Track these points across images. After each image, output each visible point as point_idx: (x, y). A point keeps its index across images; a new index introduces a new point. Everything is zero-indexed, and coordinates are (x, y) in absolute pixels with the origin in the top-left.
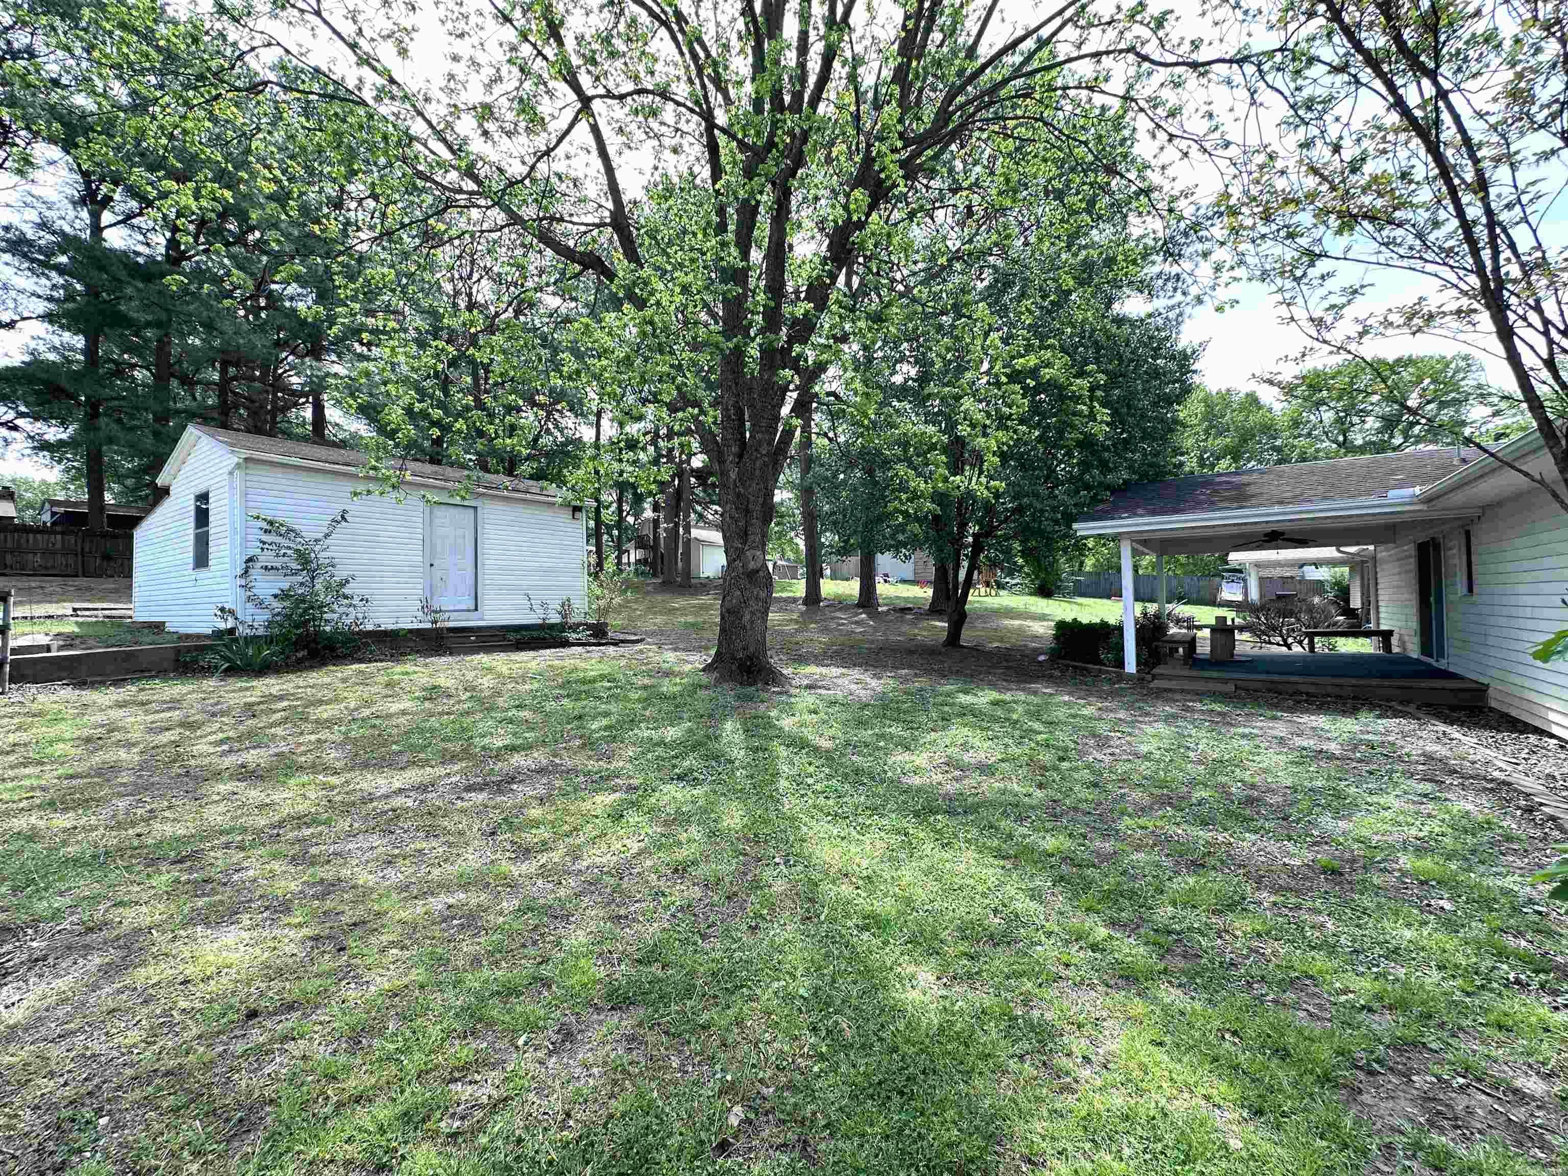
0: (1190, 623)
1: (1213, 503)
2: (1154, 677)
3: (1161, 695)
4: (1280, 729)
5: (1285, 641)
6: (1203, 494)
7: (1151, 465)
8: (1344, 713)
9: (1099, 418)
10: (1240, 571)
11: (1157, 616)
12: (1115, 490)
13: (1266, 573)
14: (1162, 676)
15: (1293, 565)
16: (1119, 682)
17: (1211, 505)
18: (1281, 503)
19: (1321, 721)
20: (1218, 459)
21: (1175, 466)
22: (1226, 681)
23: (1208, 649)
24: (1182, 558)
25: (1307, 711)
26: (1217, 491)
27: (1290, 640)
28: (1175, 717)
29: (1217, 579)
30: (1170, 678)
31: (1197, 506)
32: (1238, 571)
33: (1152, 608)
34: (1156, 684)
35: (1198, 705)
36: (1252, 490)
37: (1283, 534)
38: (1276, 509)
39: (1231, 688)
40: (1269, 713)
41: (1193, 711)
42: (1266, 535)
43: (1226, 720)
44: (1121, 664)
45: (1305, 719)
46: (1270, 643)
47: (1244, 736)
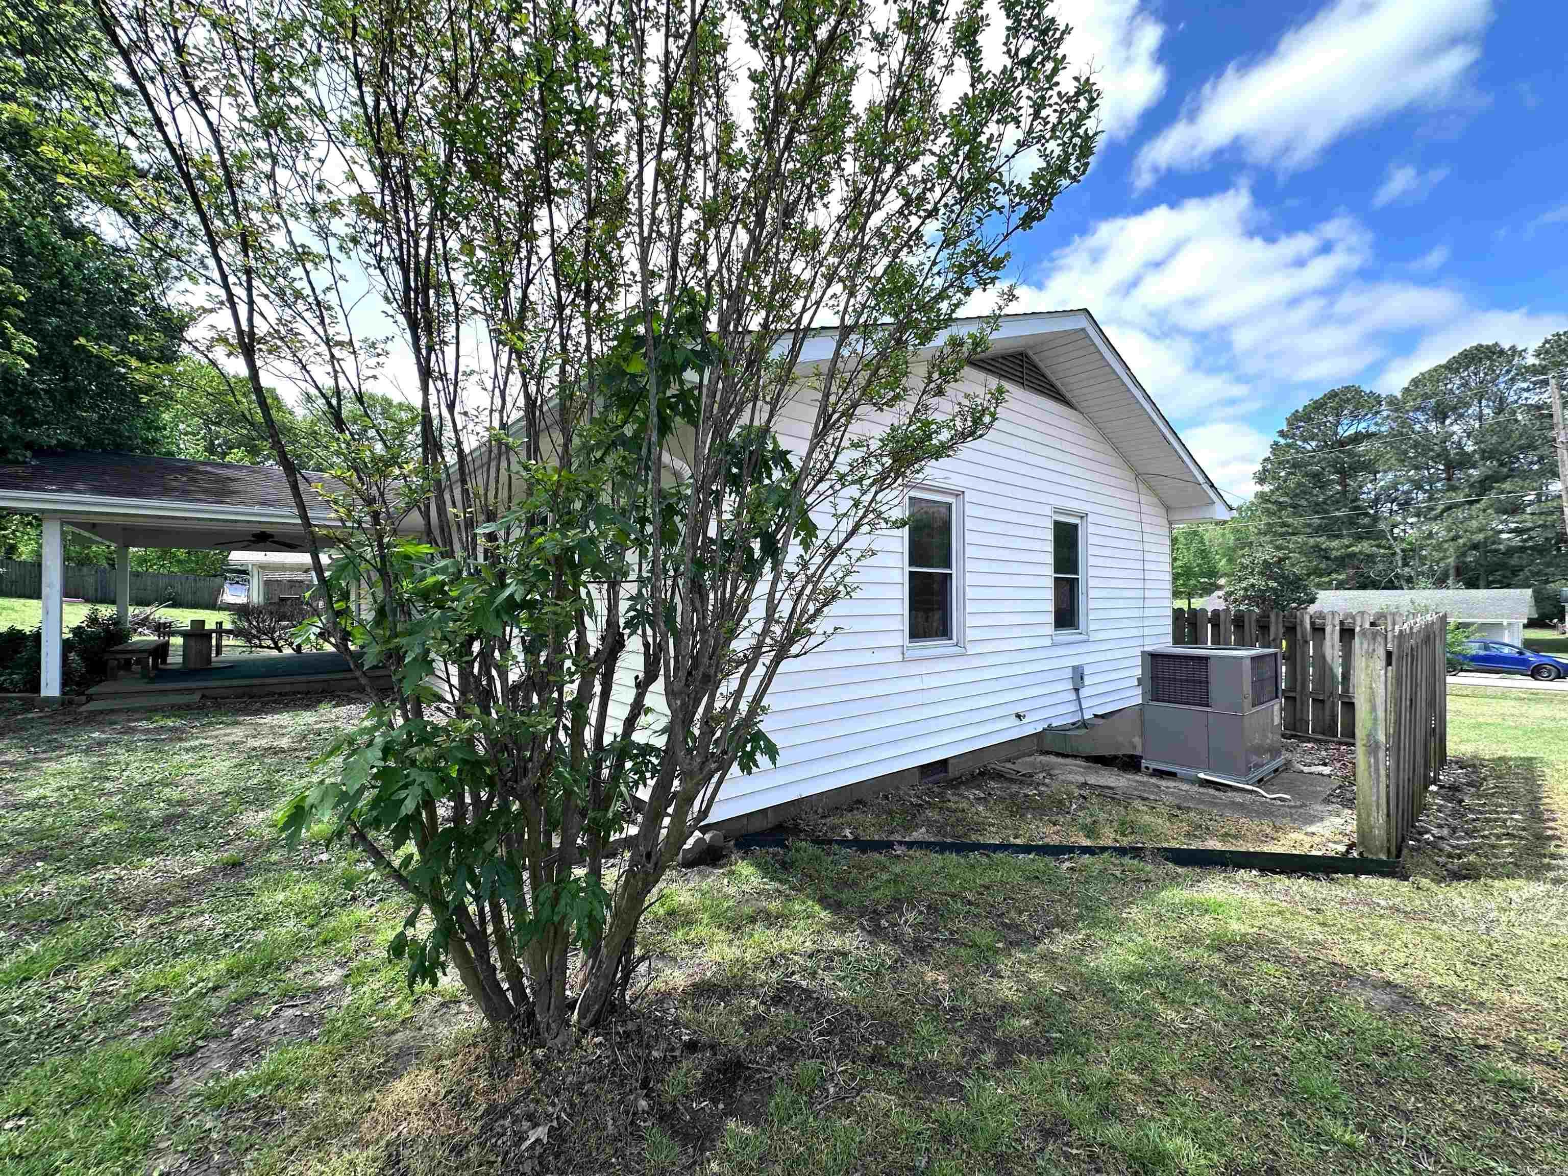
0: (163, 628)
1: (188, 492)
2: (90, 699)
3: (93, 719)
4: (237, 733)
5: (276, 643)
6: (176, 481)
7: (108, 431)
8: (307, 707)
9: (16, 346)
10: (245, 572)
11: (117, 621)
12: (39, 451)
13: (270, 576)
14: (101, 696)
15: (299, 569)
16: (28, 711)
17: (184, 494)
18: (262, 504)
19: (283, 719)
20: (231, 448)
21: (146, 441)
22: (191, 691)
23: (180, 660)
24: (181, 553)
25: (274, 711)
26: (194, 480)
27: (281, 643)
28: (101, 744)
29: (218, 580)
30: (114, 695)
31: (165, 492)
32: (242, 574)
33: (106, 611)
34: (93, 706)
35: (144, 724)
36: (235, 486)
37: (271, 536)
38: (256, 509)
39: (196, 697)
40: (229, 720)
41: (134, 730)
42: (254, 535)
43: (177, 735)
44: (34, 684)
45: (268, 719)
46: (261, 647)
47: (187, 750)
